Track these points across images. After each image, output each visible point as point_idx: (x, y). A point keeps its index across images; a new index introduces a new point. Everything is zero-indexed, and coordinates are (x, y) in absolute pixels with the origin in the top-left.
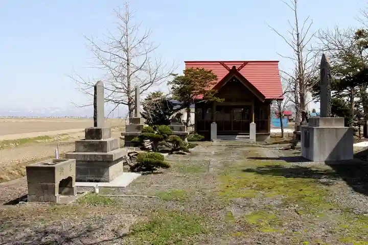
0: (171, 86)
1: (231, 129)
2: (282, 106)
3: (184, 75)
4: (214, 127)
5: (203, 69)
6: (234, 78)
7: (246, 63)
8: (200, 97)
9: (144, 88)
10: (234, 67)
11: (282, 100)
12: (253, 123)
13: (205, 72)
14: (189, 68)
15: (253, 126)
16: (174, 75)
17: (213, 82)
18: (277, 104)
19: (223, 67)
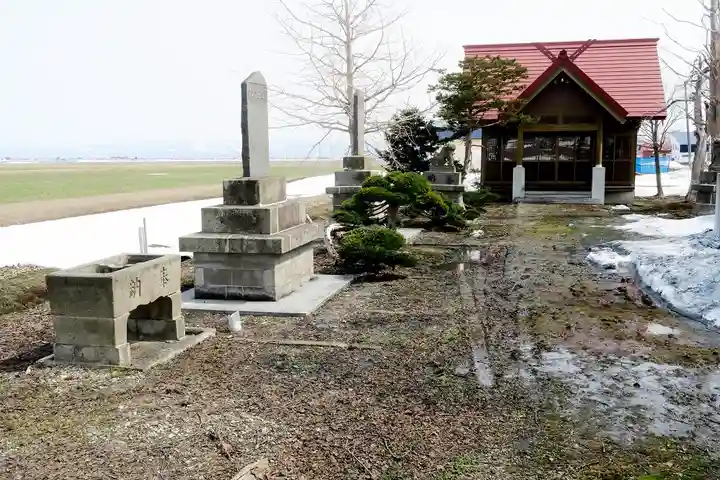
0: (434, 94)
1: (554, 179)
2: (660, 131)
3: (460, 70)
4: (519, 174)
5: (498, 58)
6: (563, 75)
7: (587, 45)
8: (492, 114)
9: (379, 97)
10: (563, 53)
11: (663, 118)
12: (601, 166)
13: (504, 63)
14: (472, 56)
15: (599, 172)
16: (440, 71)
17: (518, 85)
18: (649, 129)
19: (541, 54)
